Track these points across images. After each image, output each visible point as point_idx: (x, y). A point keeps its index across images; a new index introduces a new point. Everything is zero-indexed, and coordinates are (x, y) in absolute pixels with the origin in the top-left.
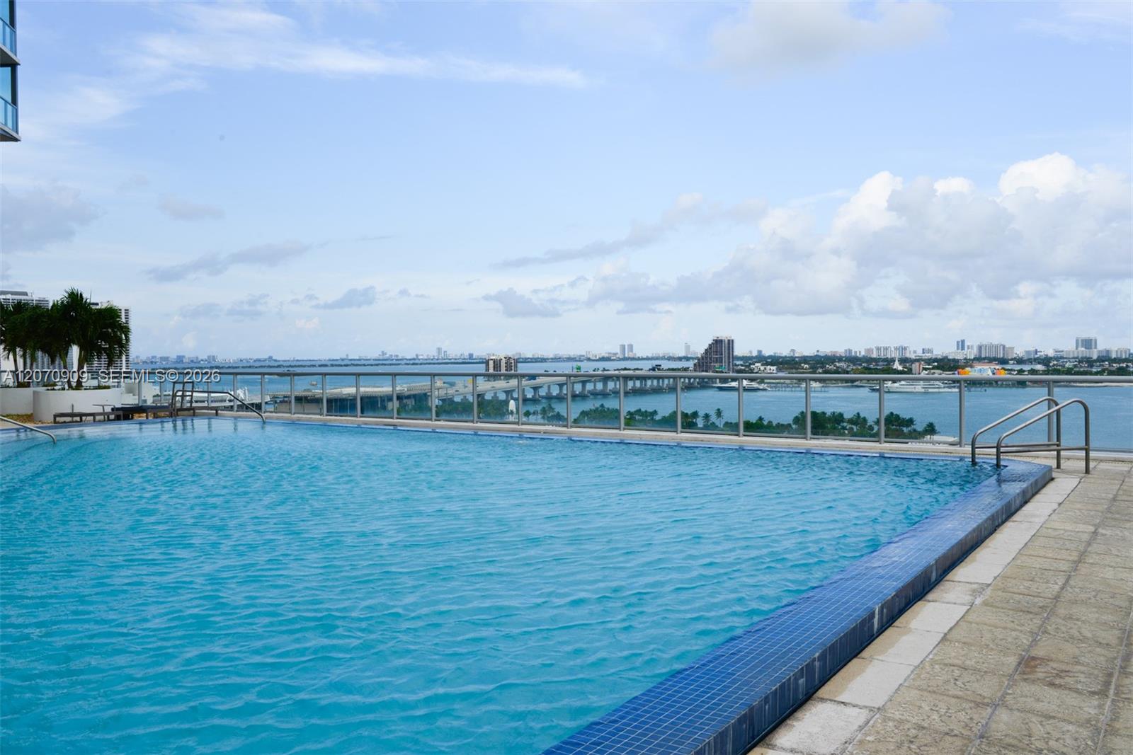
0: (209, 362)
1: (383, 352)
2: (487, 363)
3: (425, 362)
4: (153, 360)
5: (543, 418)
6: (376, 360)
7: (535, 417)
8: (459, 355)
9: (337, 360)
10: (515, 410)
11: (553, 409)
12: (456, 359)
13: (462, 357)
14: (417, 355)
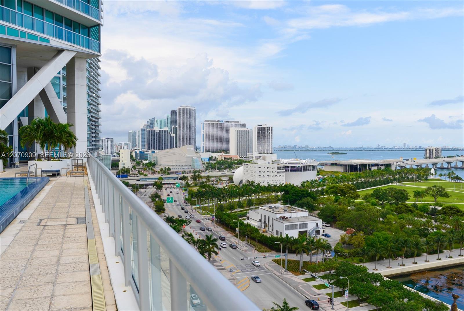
0: (306, 148)
1: (378, 145)
2: (426, 150)
3: (398, 149)
4: (285, 147)
5: (449, 177)
6: (375, 148)
7: (445, 177)
8: (414, 147)
9: (358, 148)
10: (434, 173)
11: (454, 173)
12: (412, 149)
13: (416, 148)
14: (394, 147)
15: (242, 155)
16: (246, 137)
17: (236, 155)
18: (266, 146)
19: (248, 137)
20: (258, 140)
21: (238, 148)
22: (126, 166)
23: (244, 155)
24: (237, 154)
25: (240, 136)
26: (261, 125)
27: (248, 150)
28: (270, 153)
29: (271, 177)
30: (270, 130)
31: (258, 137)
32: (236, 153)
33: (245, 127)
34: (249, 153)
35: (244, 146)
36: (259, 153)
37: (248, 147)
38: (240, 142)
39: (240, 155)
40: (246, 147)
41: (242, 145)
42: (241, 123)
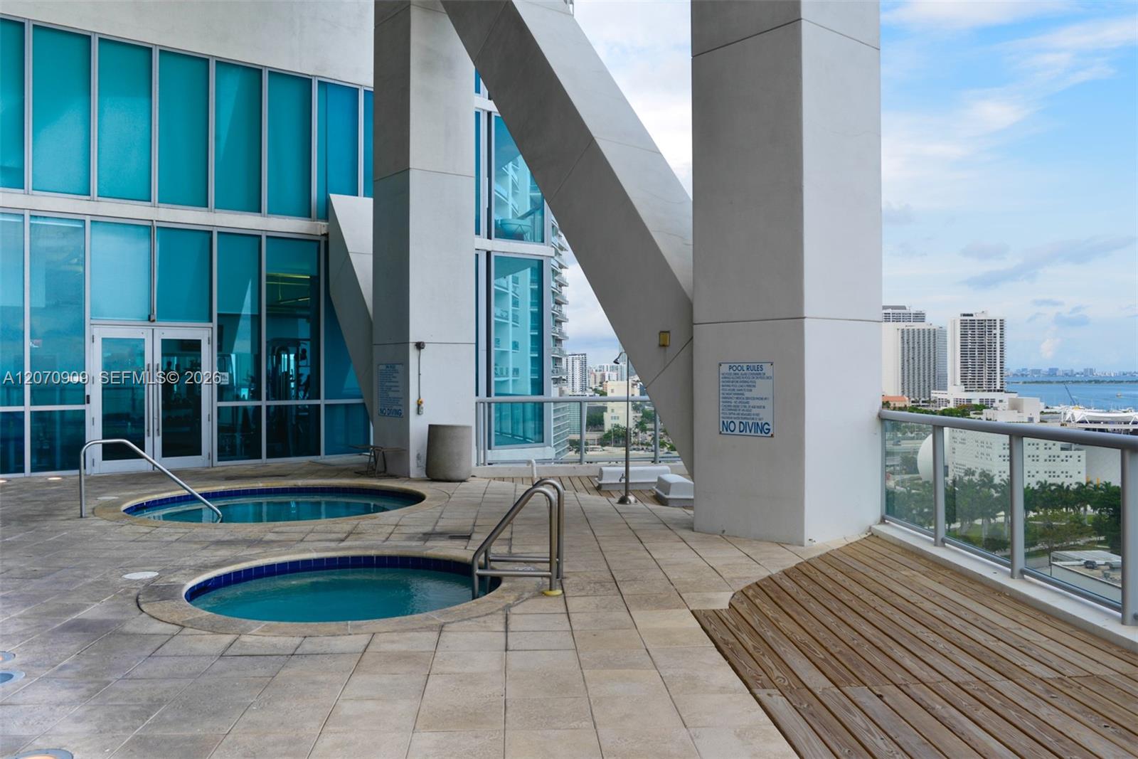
0: (1085, 376)
4: (1024, 373)
15: (916, 395)
16: (927, 346)
17: (900, 394)
18: (986, 371)
19: (932, 346)
20: (963, 355)
21: (906, 378)
22: (623, 423)
23: (922, 394)
24: (903, 392)
25: (911, 346)
26: (972, 315)
27: (932, 381)
28: (998, 391)
29: (1041, 460)
30: (998, 327)
31: (963, 346)
32: (900, 391)
33: (923, 320)
34: (935, 389)
35: (921, 371)
36: (967, 391)
37: (932, 374)
38: (911, 361)
39: (911, 394)
40: (927, 374)
41: (916, 366)
42: (913, 311)
